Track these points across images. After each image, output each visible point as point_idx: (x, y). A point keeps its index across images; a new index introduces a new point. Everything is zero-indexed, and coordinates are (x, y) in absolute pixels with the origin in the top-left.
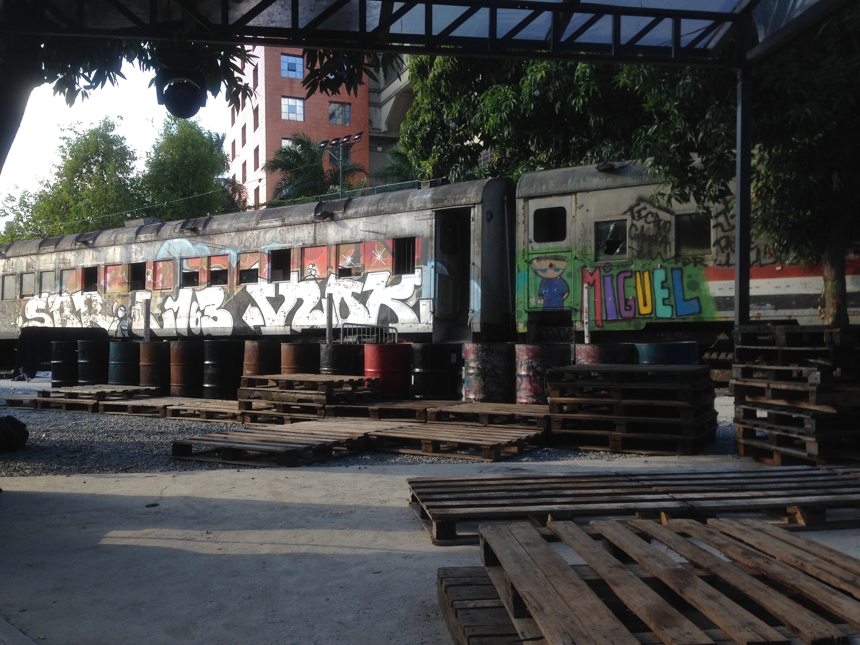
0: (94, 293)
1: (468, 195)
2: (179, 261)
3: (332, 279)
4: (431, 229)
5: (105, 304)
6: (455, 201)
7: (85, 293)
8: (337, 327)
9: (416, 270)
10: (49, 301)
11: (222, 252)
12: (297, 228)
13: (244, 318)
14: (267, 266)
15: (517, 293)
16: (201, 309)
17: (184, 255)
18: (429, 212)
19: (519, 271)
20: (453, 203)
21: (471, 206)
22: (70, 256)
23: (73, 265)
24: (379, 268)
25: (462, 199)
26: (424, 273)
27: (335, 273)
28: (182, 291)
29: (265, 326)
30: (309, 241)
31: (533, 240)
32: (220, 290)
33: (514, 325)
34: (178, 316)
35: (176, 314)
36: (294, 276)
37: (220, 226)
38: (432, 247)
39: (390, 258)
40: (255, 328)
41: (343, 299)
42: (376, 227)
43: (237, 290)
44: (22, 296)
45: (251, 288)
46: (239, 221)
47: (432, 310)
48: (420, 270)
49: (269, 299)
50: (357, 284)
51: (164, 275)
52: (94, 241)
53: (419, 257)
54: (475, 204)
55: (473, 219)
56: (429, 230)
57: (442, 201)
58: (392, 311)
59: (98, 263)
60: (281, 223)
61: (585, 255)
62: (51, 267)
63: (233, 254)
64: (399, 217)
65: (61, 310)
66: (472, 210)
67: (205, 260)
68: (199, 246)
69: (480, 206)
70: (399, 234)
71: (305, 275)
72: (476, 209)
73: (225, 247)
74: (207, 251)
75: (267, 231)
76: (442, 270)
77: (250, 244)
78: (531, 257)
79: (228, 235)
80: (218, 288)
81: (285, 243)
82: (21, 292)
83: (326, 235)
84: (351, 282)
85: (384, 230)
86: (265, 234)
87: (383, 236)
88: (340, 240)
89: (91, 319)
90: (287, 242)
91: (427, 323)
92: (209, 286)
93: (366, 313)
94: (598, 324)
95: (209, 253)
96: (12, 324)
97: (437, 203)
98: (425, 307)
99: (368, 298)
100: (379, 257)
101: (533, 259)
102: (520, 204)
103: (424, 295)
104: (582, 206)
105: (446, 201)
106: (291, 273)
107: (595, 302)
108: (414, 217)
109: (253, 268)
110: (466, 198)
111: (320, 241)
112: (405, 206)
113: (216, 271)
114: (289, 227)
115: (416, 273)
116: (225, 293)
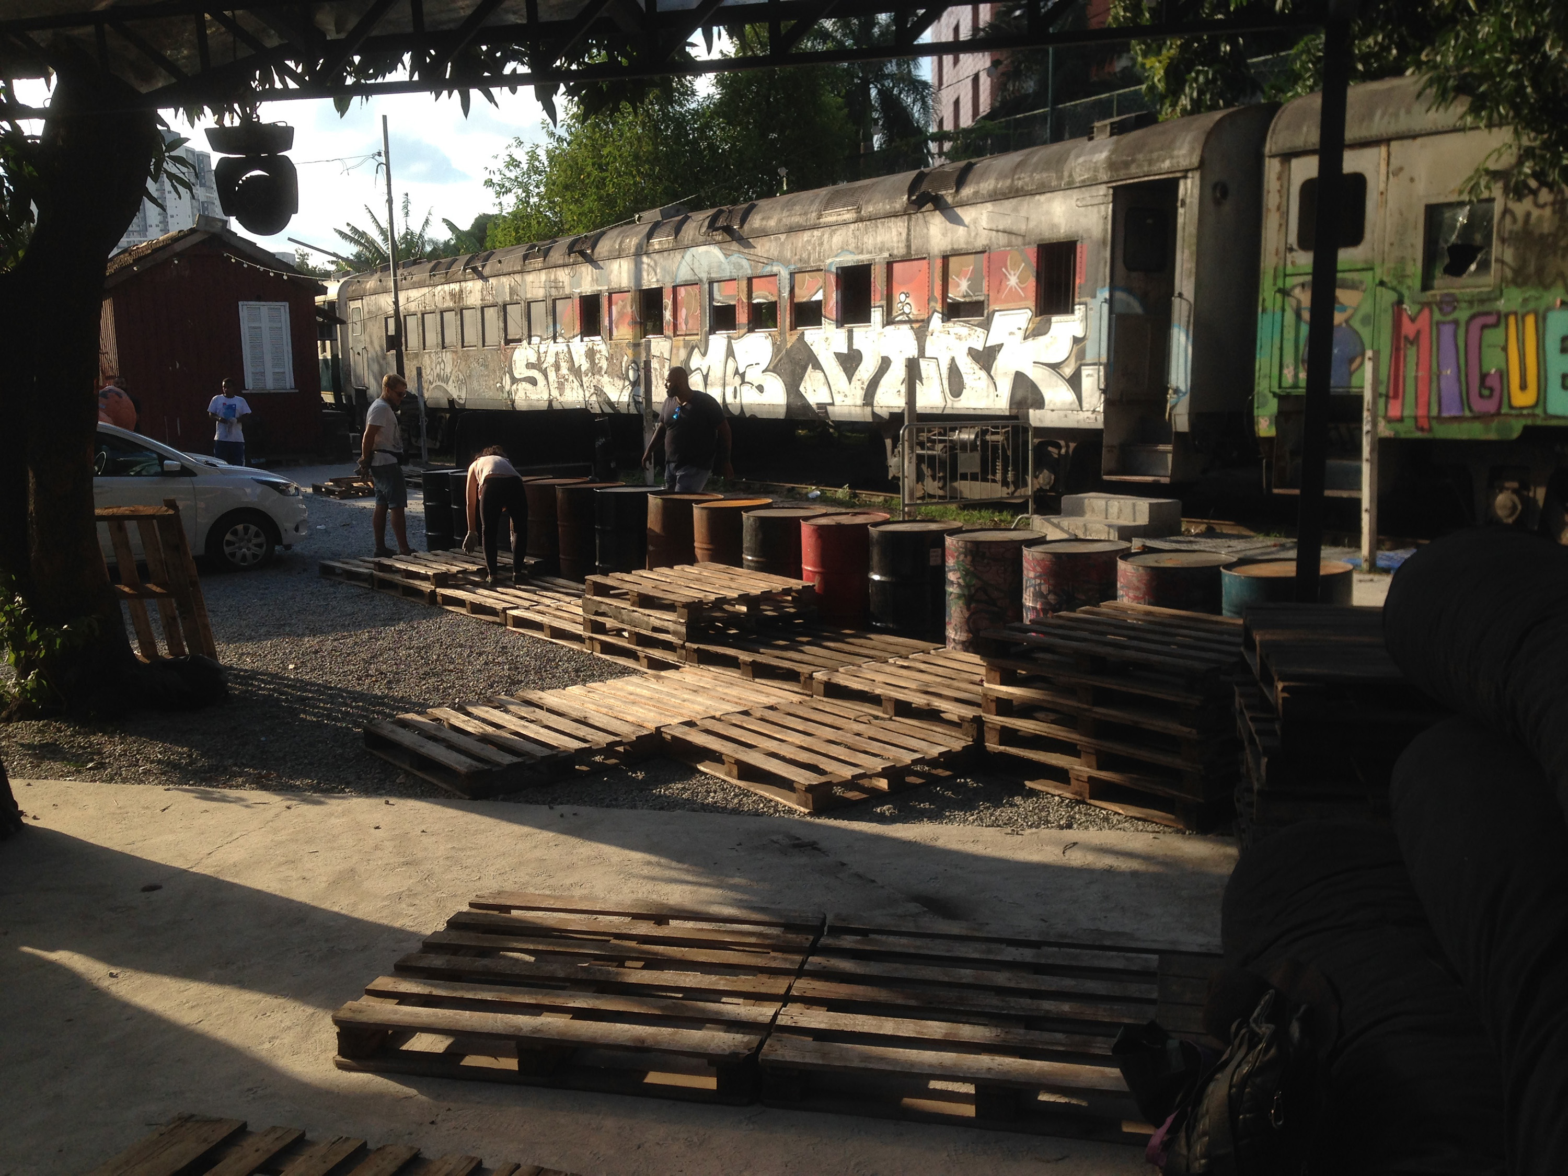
0: (597, 339)
1: (1176, 153)
2: (707, 286)
3: (937, 318)
4: (1105, 224)
5: (612, 358)
6: (1150, 165)
7: (586, 339)
8: (945, 412)
9: (1077, 307)
10: (542, 351)
11: (768, 270)
12: (879, 225)
13: (802, 389)
14: (834, 296)
15: (1258, 356)
16: (741, 371)
17: (713, 275)
18: (1102, 190)
19: (1264, 310)
20: (1146, 169)
21: (1178, 175)
22: (563, 275)
23: (567, 291)
24: (1013, 302)
25: (1163, 161)
26: (1089, 312)
27: (940, 310)
28: (712, 338)
29: (832, 404)
30: (899, 250)
31: (1295, 246)
32: (766, 338)
33: (1251, 422)
34: (709, 382)
35: (706, 375)
36: (877, 315)
37: (764, 223)
38: (1106, 262)
39: (1032, 282)
40: (819, 408)
41: (953, 359)
42: (1009, 222)
43: (791, 339)
44: (508, 342)
45: (812, 335)
46: (793, 212)
47: (1102, 386)
48: (1082, 307)
49: (838, 356)
50: (977, 333)
51: (688, 310)
52: (593, 251)
53: (1083, 281)
54: (1187, 171)
55: (1183, 203)
56: (1101, 227)
57: (1127, 165)
58: (1034, 387)
59: (599, 288)
60: (855, 215)
61: (1401, 277)
62: (540, 293)
63: (784, 274)
64: (1049, 200)
65: (557, 367)
66: (1182, 183)
67: (744, 284)
68: (735, 258)
69: (1197, 175)
70: (1049, 235)
71: (894, 314)
72: (1189, 181)
73: (771, 261)
74: (747, 269)
75: (834, 231)
76: (1128, 304)
77: (809, 254)
78: (1290, 282)
79: (776, 239)
80: (763, 334)
81: (862, 253)
82: (506, 335)
83: (926, 238)
84: (967, 329)
85: (1022, 227)
86: (831, 236)
87: (1020, 239)
88: (949, 247)
89: (595, 382)
90: (865, 251)
91: (1094, 411)
92: (751, 330)
93: (991, 387)
94: (1419, 425)
95: (749, 272)
96: (498, 385)
97: (1117, 170)
98: (1090, 379)
99: (995, 359)
100: (1013, 281)
101: (1294, 287)
102: (1272, 167)
103: (1090, 356)
104: (1401, 169)
105: (1133, 166)
106: (873, 310)
107: (1416, 378)
108: (1075, 198)
109: (814, 299)
110: (1172, 157)
111: (916, 251)
112: (1060, 178)
113: (760, 304)
114: (868, 223)
115: (1076, 312)
116: (774, 344)
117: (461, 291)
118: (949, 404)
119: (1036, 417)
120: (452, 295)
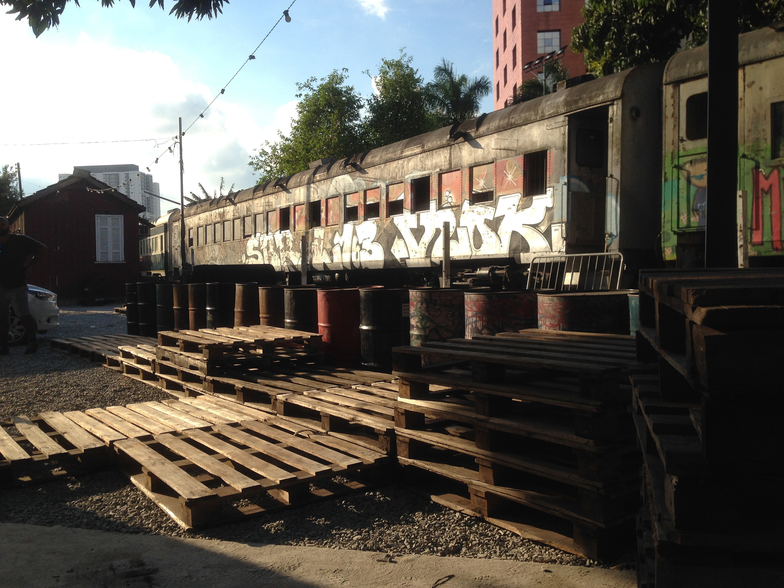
0: (288, 231)
1: (606, 91)
2: (343, 197)
3: (466, 204)
4: (564, 138)
5: (295, 241)
6: (590, 100)
7: (282, 232)
8: (472, 258)
9: (548, 189)
10: (261, 240)
11: (374, 185)
12: (434, 154)
13: (392, 251)
14: (410, 196)
15: (663, 209)
16: (360, 243)
17: (347, 191)
18: (562, 118)
19: (666, 180)
20: (588, 102)
21: (608, 103)
22: (272, 199)
23: (274, 207)
24: (510, 189)
25: (599, 96)
26: (555, 192)
27: (468, 199)
28: (345, 225)
29: (409, 258)
30: (445, 166)
31: (685, 138)
32: (374, 223)
33: (660, 251)
34: (343, 250)
35: (342, 248)
36: (433, 205)
37: (373, 159)
38: (565, 161)
39: (521, 177)
40: (401, 261)
41: (476, 227)
42: (507, 144)
43: (387, 222)
44: (245, 237)
45: (398, 219)
46: (388, 152)
47: (564, 236)
48: (551, 189)
49: (412, 230)
50: (490, 210)
51: (333, 211)
52: (287, 184)
53: (551, 174)
54: (613, 100)
55: (612, 120)
56: (561, 140)
57: (576, 102)
58: (523, 239)
59: (289, 204)
60: (421, 150)
61: (757, 151)
62: (261, 209)
63: (383, 186)
64: (530, 128)
65: (268, 248)
66: (610, 108)
67: (362, 194)
68: (358, 180)
69: (620, 102)
70: (530, 148)
71: (443, 203)
72: (615, 107)
73: (376, 180)
74: (364, 185)
75: (410, 160)
76: (580, 186)
77: (397, 174)
78: (682, 161)
79: (379, 168)
80: (372, 221)
81: (425, 170)
82: (244, 233)
83: (461, 158)
84: (483, 208)
85: (515, 145)
86: (408, 162)
87: (514, 152)
88: (473, 162)
89: (286, 255)
90: (426, 169)
91: (559, 252)
92: (365, 219)
93: (498, 241)
94: (775, 246)
95: (365, 187)
96: (240, 260)
97: (570, 105)
98: (557, 232)
99: (500, 224)
100: (510, 177)
101: (685, 164)
102: (668, 91)
103: (557, 218)
104: (753, 83)
105: (580, 102)
106: (431, 202)
107: (771, 215)
108: (546, 126)
109: (399, 199)
110: (604, 94)
111: (455, 165)
112: (537, 114)
113: (370, 204)
114: (428, 153)
115: (547, 193)
116: (378, 226)
117: (224, 212)
118: (474, 254)
119: (525, 258)
120: (220, 214)
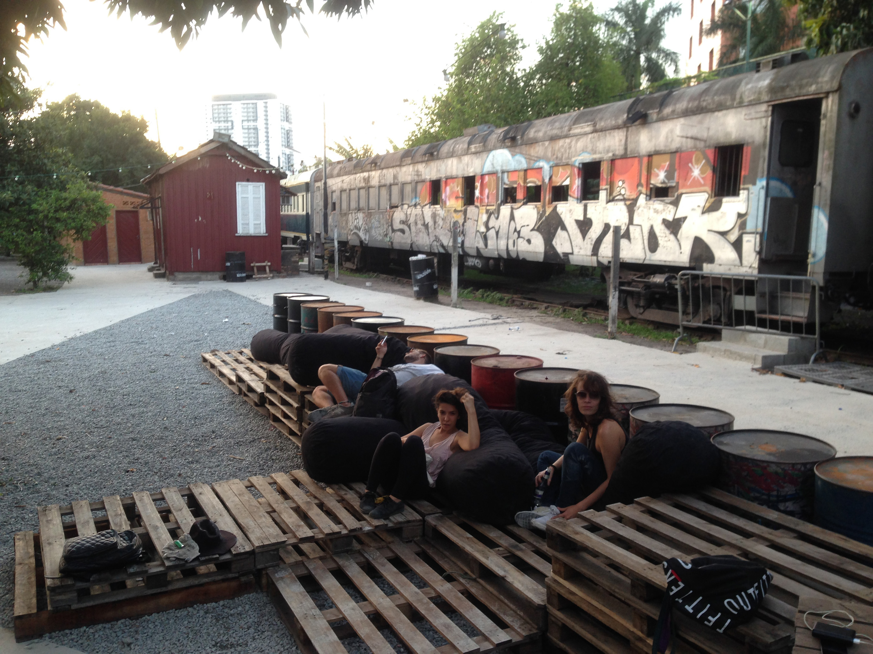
0: (438, 206)
1: (820, 79)
2: (500, 175)
3: (642, 199)
4: (766, 132)
5: (445, 219)
8: (645, 263)
9: (741, 192)
10: (408, 213)
11: (537, 165)
12: (608, 135)
13: (554, 243)
14: (577, 181)
16: (518, 229)
17: (504, 168)
18: (764, 107)
20: (797, 91)
21: (822, 96)
22: (421, 167)
23: (423, 177)
24: (695, 187)
25: (811, 85)
26: (751, 196)
27: (645, 193)
28: (502, 208)
29: (572, 254)
30: (620, 151)
32: (534, 208)
34: (499, 236)
35: (497, 233)
36: (603, 195)
37: (536, 134)
38: (764, 159)
39: (709, 172)
40: (564, 256)
41: (652, 227)
42: (696, 131)
43: (549, 210)
44: (391, 207)
45: (562, 207)
46: (554, 126)
47: (758, 249)
48: (746, 192)
49: (577, 222)
50: (669, 209)
51: (489, 190)
52: (438, 153)
53: (747, 173)
54: (828, 92)
55: (825, 116)
56: (762, 134)
57: (783, 89)
58: (707, 247)
59: (441, 176)
60: (592, 128)
62: (409, 179)
63: (546, 167)
64: (724, 116)
65: (416, 224)
66: (824, 102)
67: (522, 173)
68: (517, 157)
69: (836, 95)
70: (724, 140)
71: (614, 194)
72: (830, 100)
73: (539, 159)
74: (524, 165)
75: (578, 140)
76: (781, 190)
77: (562, 155)
79: (543, 145)
80: (532, 206)
81: (595, 153)
82: (391, 203)
83: (638, 142)
84: (661, 205)
85: (704, 134)
86: (576, 142)
87: (703, 143)
88: (653, 149)
89: (435, 233)
90: (597, 153)
91: (750, 267)
92: (525, 204)
93: (677, 247)
96: (386, 233)
97: (776, 93)
98: (748, 244)
99: (681, 227)
100: (696, 172)
103: (750, 226)
105: (788, 89)
106: (600, 191)
108: (744, 113)
109: (564, 184)
110: (817, 83)
111: (631, 151)
112: (733, 99)
113: (530, 187)
114: (600, 133)
115: (741, 195)
116: (538, 213)
117: (369, 177)
118: (648, 258)
119: (707, 268)
